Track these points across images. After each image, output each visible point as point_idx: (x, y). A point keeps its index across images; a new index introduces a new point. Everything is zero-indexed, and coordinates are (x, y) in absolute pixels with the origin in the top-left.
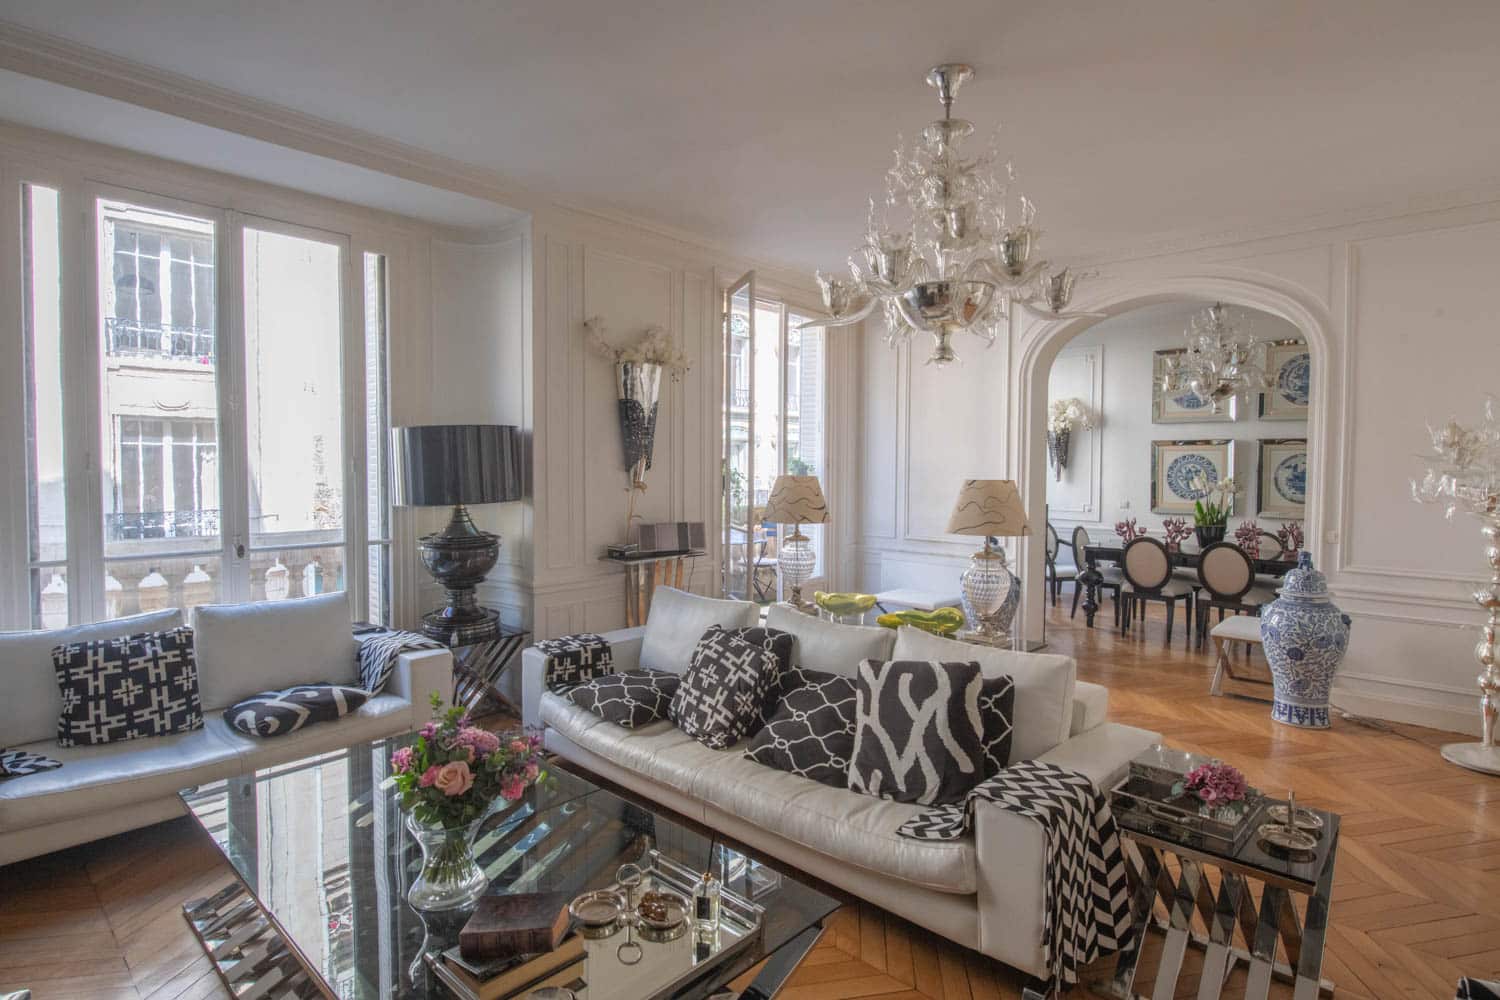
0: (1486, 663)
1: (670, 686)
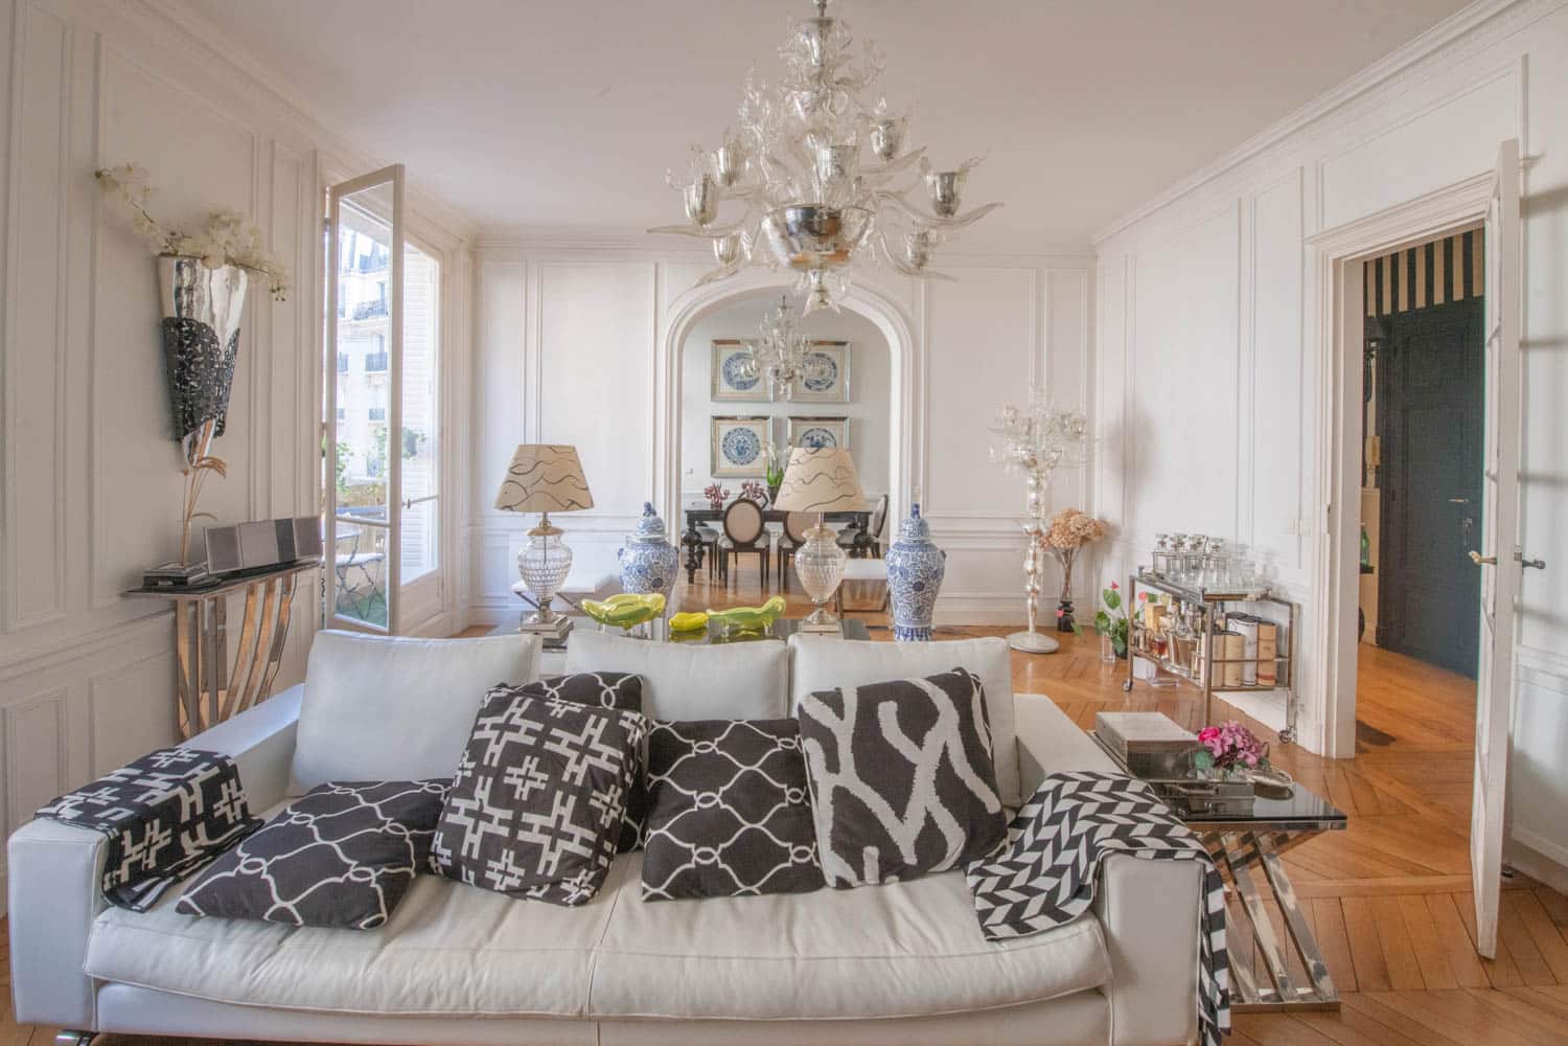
0: (1030, 574)
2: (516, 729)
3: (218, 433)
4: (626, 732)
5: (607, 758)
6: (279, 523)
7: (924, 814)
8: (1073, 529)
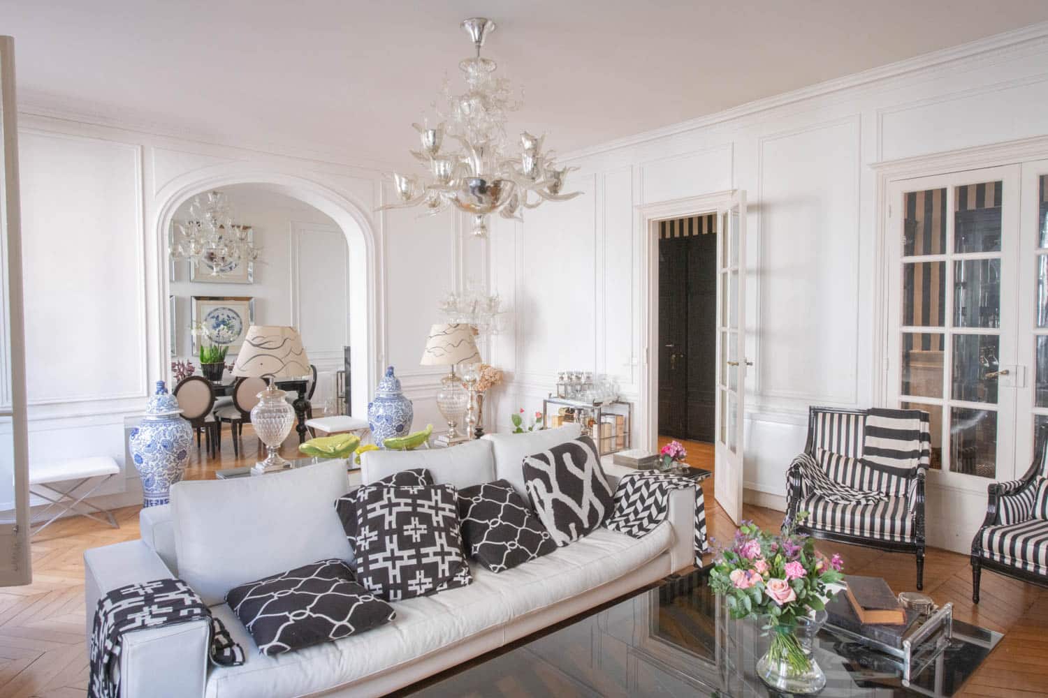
2: (397, 505)
5: (448, 510)
7: (588, 502)
8: (487, 377)
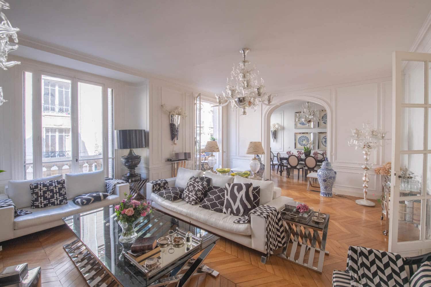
0: (364, 182)
1: (182, 191)
2: (191, 182)
3: (177, 139)
4: (203, 185)
5: (200, 187)
6: (184, 153)
7: (238, 205)
